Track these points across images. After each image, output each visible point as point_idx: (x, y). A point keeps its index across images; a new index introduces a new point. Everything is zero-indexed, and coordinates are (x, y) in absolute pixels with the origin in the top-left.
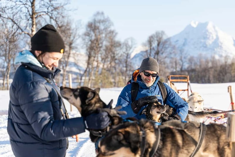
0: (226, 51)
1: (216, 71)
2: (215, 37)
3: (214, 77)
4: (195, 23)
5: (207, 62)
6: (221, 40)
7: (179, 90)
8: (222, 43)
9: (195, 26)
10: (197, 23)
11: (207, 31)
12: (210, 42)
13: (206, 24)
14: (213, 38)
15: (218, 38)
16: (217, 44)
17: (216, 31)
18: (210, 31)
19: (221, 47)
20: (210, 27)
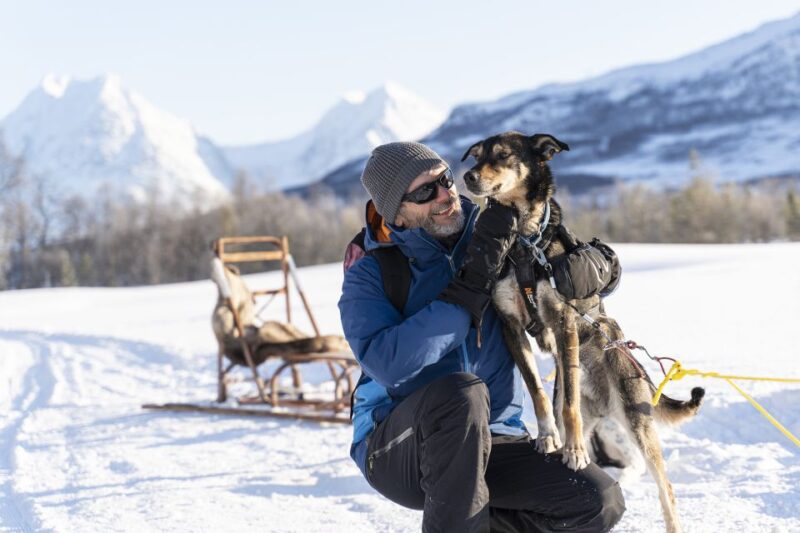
0: (171, 175)
1: (166, 241)
2: (130, 129)
3: (164, 263)
4: (57, 81)
5: (134, 213)
6: (153, 136)
7: (255, 294)
8: (155, 149)
9: (56, 90)
10: (65, 81)
11: (102, 107)
12: (114, 145)
13: (97, 84)
14: (123, 131)
15: (140, 131)
16: (138, 150)
17: (133, 108)
18: (114, 107)
19: (154, 159)
20: (111, 93)
